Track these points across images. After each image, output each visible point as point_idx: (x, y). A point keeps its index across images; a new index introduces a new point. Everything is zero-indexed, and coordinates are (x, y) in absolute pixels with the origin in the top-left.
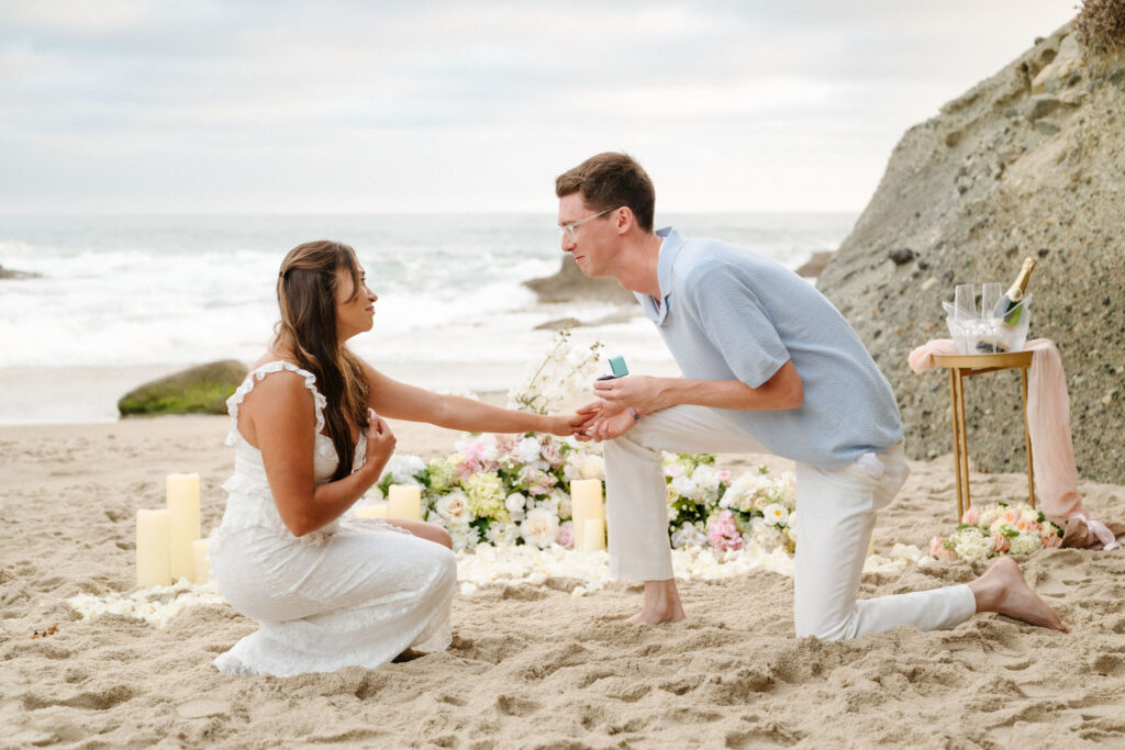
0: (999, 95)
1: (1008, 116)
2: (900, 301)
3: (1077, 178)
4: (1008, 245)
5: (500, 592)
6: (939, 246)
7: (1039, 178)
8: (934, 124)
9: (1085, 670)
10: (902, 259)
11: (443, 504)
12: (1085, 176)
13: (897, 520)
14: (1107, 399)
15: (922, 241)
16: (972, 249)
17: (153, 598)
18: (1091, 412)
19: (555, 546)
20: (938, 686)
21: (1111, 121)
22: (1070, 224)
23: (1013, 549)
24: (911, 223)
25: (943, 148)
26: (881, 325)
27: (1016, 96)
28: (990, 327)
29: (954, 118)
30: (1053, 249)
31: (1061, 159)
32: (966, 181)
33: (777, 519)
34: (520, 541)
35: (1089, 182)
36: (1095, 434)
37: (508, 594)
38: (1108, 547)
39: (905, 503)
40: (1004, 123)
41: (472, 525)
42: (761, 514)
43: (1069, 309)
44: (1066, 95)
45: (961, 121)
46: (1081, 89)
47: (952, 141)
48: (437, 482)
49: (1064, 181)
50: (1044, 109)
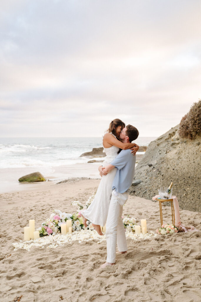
0: (166, 138)
1: (167, 142)
2: (150, 173)
3: (179, 157)
4: (168, 167)
5: (85, 243)
6: (156, 164)
7: (173, 156)
8: (155, 141)
9: (183, 270)
10: (150, 166)
11: (75, 222)
12: (180, 157)
13: (151, 221)
14: (184, 195)
15: (154, 162)
16: (162, 165)
17: (27, 243)
18: (182, 197)
19: (94, 230)
20: (159, 272)
21: (184, 149)
22: (178, 165)
23: (170, 233)
24: (152, 158)
25: (157, 146)
26: (147, 177)
27: (169, 138)
28: (166, 194)
29: (158, 141)
30: (175, 169)
31: (176, 153)
32: (160, 152)
33: (131, 226)
34: (88, 229)
35: (181, 158)
36: (183, 201)
37: (87, 243)
38: (186, 232)
39: (152, 217)
40: (166, 143)
41: (80, 226)
42: (128, 225)
43: (178, 179)
44: (177, 142)
45: (160, 142)
46: (179, 141)
47: (158, 145)
48: (74, 218)
49: (177, 158)
50: (173, 144)
